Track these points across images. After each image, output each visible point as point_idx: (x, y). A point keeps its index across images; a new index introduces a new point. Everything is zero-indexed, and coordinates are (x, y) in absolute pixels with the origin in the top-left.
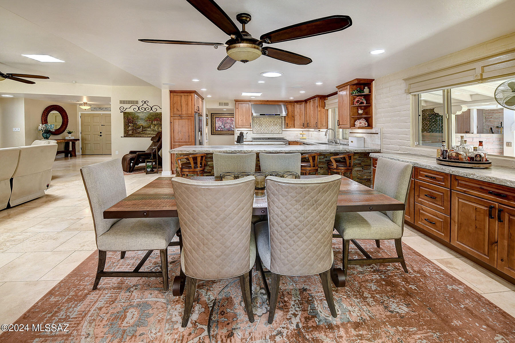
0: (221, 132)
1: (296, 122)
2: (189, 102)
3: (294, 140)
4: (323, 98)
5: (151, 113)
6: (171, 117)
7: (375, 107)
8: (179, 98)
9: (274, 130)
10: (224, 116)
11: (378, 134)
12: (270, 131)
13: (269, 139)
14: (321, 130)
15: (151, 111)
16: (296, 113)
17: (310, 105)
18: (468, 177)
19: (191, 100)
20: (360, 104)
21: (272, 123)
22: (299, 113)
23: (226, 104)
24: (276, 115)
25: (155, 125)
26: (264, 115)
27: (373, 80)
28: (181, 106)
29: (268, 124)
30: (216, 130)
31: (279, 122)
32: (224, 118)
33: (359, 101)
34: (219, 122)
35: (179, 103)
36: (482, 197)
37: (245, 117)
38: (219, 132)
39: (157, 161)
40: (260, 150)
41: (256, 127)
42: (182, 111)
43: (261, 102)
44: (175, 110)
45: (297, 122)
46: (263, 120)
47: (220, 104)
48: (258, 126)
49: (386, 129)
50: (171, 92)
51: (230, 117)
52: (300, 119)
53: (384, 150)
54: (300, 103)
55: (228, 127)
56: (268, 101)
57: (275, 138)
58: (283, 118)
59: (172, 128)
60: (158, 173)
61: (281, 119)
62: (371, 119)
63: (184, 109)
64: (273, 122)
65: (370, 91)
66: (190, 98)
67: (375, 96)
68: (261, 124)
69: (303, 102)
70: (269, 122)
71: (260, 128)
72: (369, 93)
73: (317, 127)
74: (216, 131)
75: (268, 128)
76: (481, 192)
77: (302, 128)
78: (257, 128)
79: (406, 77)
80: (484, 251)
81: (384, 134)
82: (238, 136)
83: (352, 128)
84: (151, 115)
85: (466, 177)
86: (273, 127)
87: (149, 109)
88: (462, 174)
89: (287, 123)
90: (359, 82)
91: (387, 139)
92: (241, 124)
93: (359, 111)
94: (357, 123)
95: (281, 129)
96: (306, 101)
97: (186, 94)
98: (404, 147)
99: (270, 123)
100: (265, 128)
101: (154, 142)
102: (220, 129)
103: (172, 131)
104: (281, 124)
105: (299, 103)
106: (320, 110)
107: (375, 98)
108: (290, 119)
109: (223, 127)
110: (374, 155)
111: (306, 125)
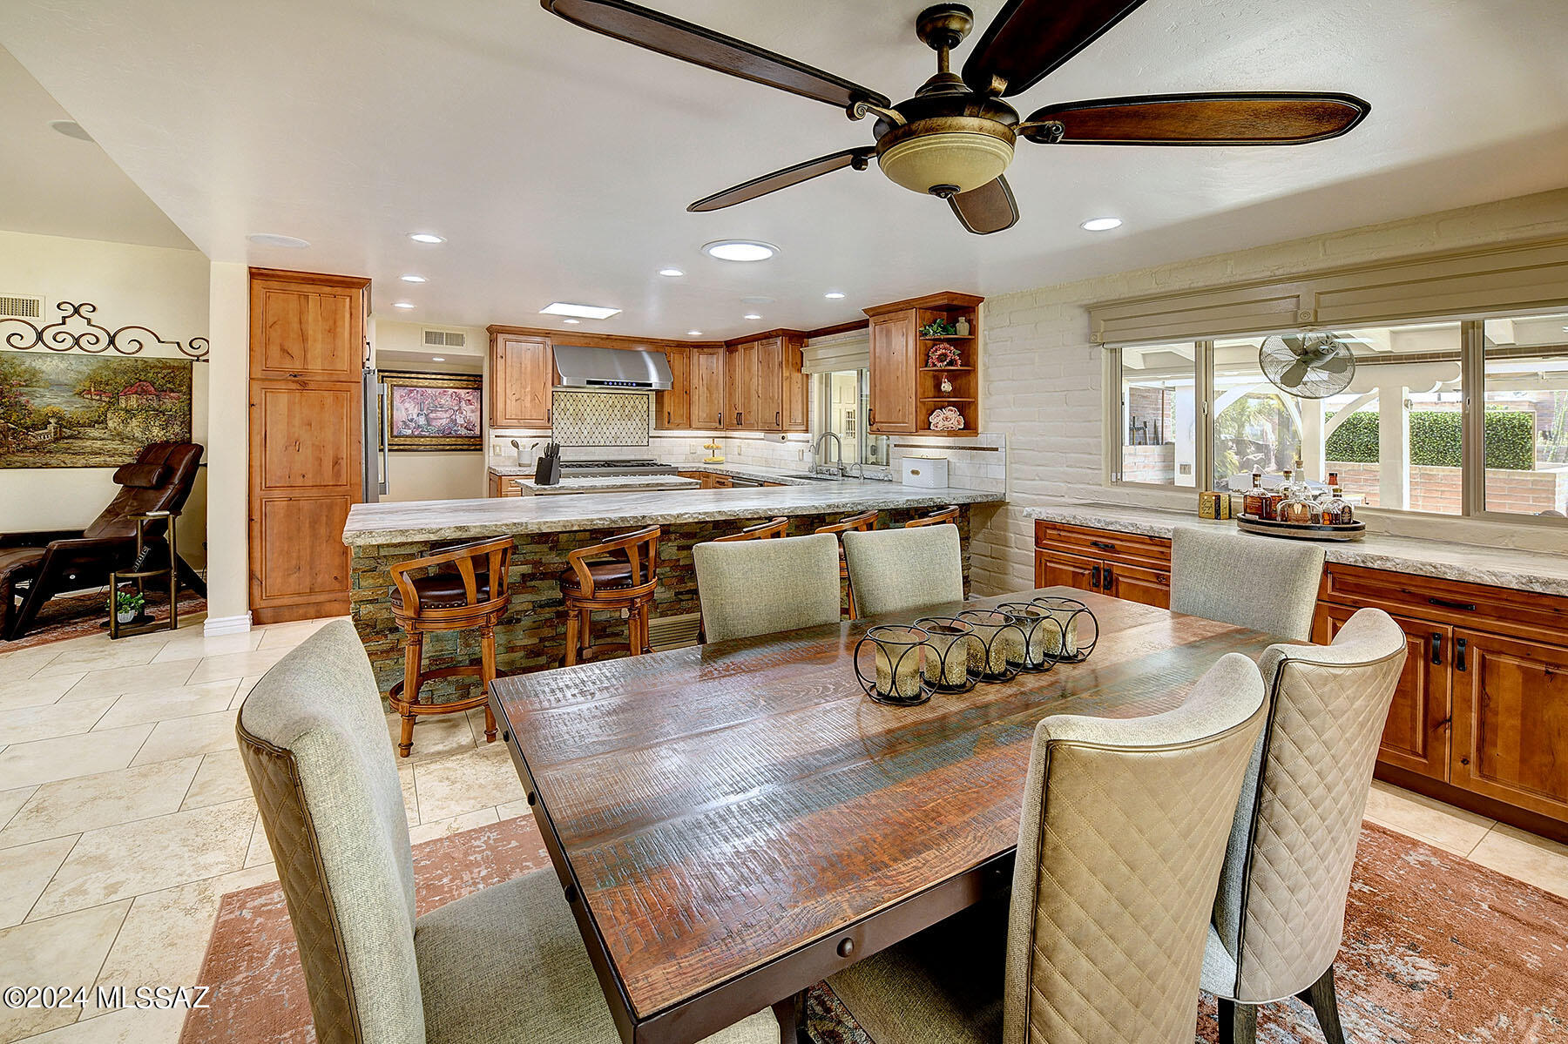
0: (416, 441)
1: (695, 411)
2: (339, 323)
3: (693, 468)
4: (798, 339)
5: (107, 360)
6: (253, 382)
7: (986, 375)
8: (293, 304)
9: (624, 434)
10: (426, 383)
11: (996, 449)
12: (610, 437)
13: (608, 464)
14: (790, 436)
15: (111, 352)
16: (695, 381)
17: (750, 360)
18: (1370, 565)
19: (348, 315)
20: (948, 364)
21: (616, 412)
22: (705, 382)
23: (456, 339)
24: (638, 385)
25: (127, 411)
26: (602, 383)
27: (981, 299)
28: (304, 338)
29: (602, 415)
30: (395, 433)
31: (640, 407)
32: (429, 391)
33: (945, 355)
34: (407, 405)
35: (296, 326)
36: (1407, 614)
37: (528, 389)
38: (408, 441)
39: (173, 573)
40: (705, 513)
41: (562, 425)
42: (309, 356)
43: (587, 341)
44: (275, 351)
45: (699, 411)
46: (588, 401)
47: (432, 337)
48: (571, 419)
49: (1021, 438)
50: (255, 274)
51: (452, 388)
52: (710, 400)
53: (1015, 494)
54: (710, 350)
55: (444, 422)
56: (609, 337)
57: (629, 461)
58: (653, 396)
59: (256, 428)
60: (176, 628)
61: (645, 398)
62: (973, 408)
63: (317, 348)
64: (619, 406)
65: (973, 330)
66: (344, 307)
67: (986, 344)
68: (580, 415)
69: (721, 346)
70: (608, 406)
71: (577, 429)
72: (970, 334)
73: (776, 426)
74: (396, 437)
75: (605, 428)
76: (1403, 602)
77: (716, 429)
78: (565, 428)
79: (1090, 299)
80: (1414, 745)
81: (1016, 451)
82: (540, 459)
83: (921, 432)
84: (107, 367)
85: (1362, 565)
86: (619, 425)
87: (98, 340)
88: (1350, 560)
89: (669, 413)
90: (950, 303)
91: (1026, 464)
92: (516, 415)
93: (943, 385)
94: (937, 419)
95: (645, 433)
96: (731, 346)
97: (327, 289)
98: (1082, 486)
99: (611, 410)
100: (594, 429)
101: (128, 489)
102: (410, 431)
103: (257, 439)
104: (645, 416)
105: (705, 350)
106: (788, 374)
107: (985, 351)
108: (676, 401)
109: (422, 421)
110: (1040, 513)
111: (732, 420)
